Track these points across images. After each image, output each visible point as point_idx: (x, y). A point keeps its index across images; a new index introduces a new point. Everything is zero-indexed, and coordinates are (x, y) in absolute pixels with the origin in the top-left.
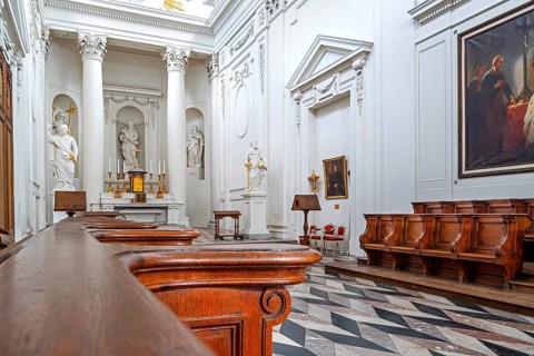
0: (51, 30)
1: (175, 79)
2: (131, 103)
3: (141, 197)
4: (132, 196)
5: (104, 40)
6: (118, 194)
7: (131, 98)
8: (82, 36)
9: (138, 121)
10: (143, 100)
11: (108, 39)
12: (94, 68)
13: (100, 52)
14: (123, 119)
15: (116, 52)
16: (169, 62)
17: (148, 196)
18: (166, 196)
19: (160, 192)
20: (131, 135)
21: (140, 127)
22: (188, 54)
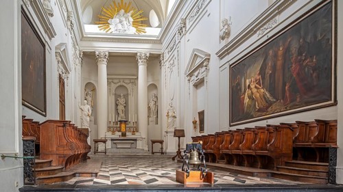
0: (83, 52)
1: (142, 69)
2: (122, 83)
3: (124, 135)
4: (120, 134)
5: (107, 54)
6: (113, 132)
7: (121, 81)
8: (97, 53)
9: (125, 93)
10: (128, 81)
11: (109, 53)
12: (103, 68)
13: (105, 60)
14: (118, 93)
15: (113, 58)
16: (139, 60)
17: (127, 134)
18: (137, 134)
19: (134, 132)
20: (122, 101)
21: (126, 96)
22: (148, 55)
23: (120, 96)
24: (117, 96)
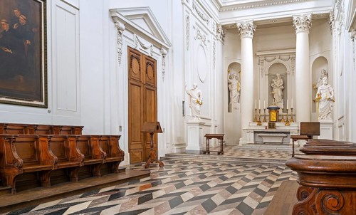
0: (223, 26)
3: (272, 125)
4: (266, 124)
5: (251, 23)
6: (260, 124)
7: (277, 57)
8: (239, 25)
9: (283, 73)
10: (286, 57)
11: (254, 22)
12: (247, 43)
13: (250, 32)
14: (273, 72)
15: (261, 29)
16: (297, 27)
20: (278, 82)
21: (284, 77)
23: (275, 77)
24: (271, 77)
